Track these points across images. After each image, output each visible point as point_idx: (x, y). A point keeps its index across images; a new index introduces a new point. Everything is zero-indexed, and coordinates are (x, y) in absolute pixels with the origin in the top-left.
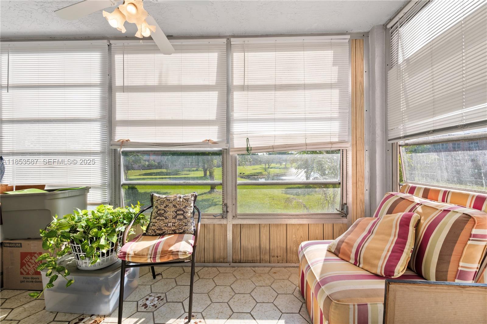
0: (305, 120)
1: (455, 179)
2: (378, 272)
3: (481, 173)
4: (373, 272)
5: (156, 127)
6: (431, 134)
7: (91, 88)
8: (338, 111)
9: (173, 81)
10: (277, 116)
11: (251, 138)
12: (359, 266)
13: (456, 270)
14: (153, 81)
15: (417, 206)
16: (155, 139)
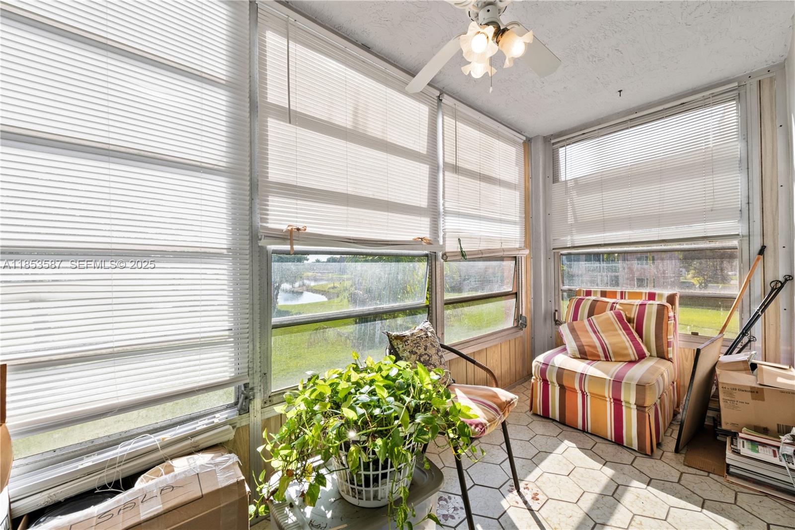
0: (501, 221)
1: (614, 282)
2: (633, 358)
3: (634, 277)
4: (628, 360)
5: (349, 208)
6: (601, 246)
7: (205, 85)
8: (519, 215)
9: (374, 129)
10: (483, 213)
11: (464, 239)
12: (611, 361)
13: (667, 342)
14: (343, 119)
15: (615, 305)
16: (346, 230)
